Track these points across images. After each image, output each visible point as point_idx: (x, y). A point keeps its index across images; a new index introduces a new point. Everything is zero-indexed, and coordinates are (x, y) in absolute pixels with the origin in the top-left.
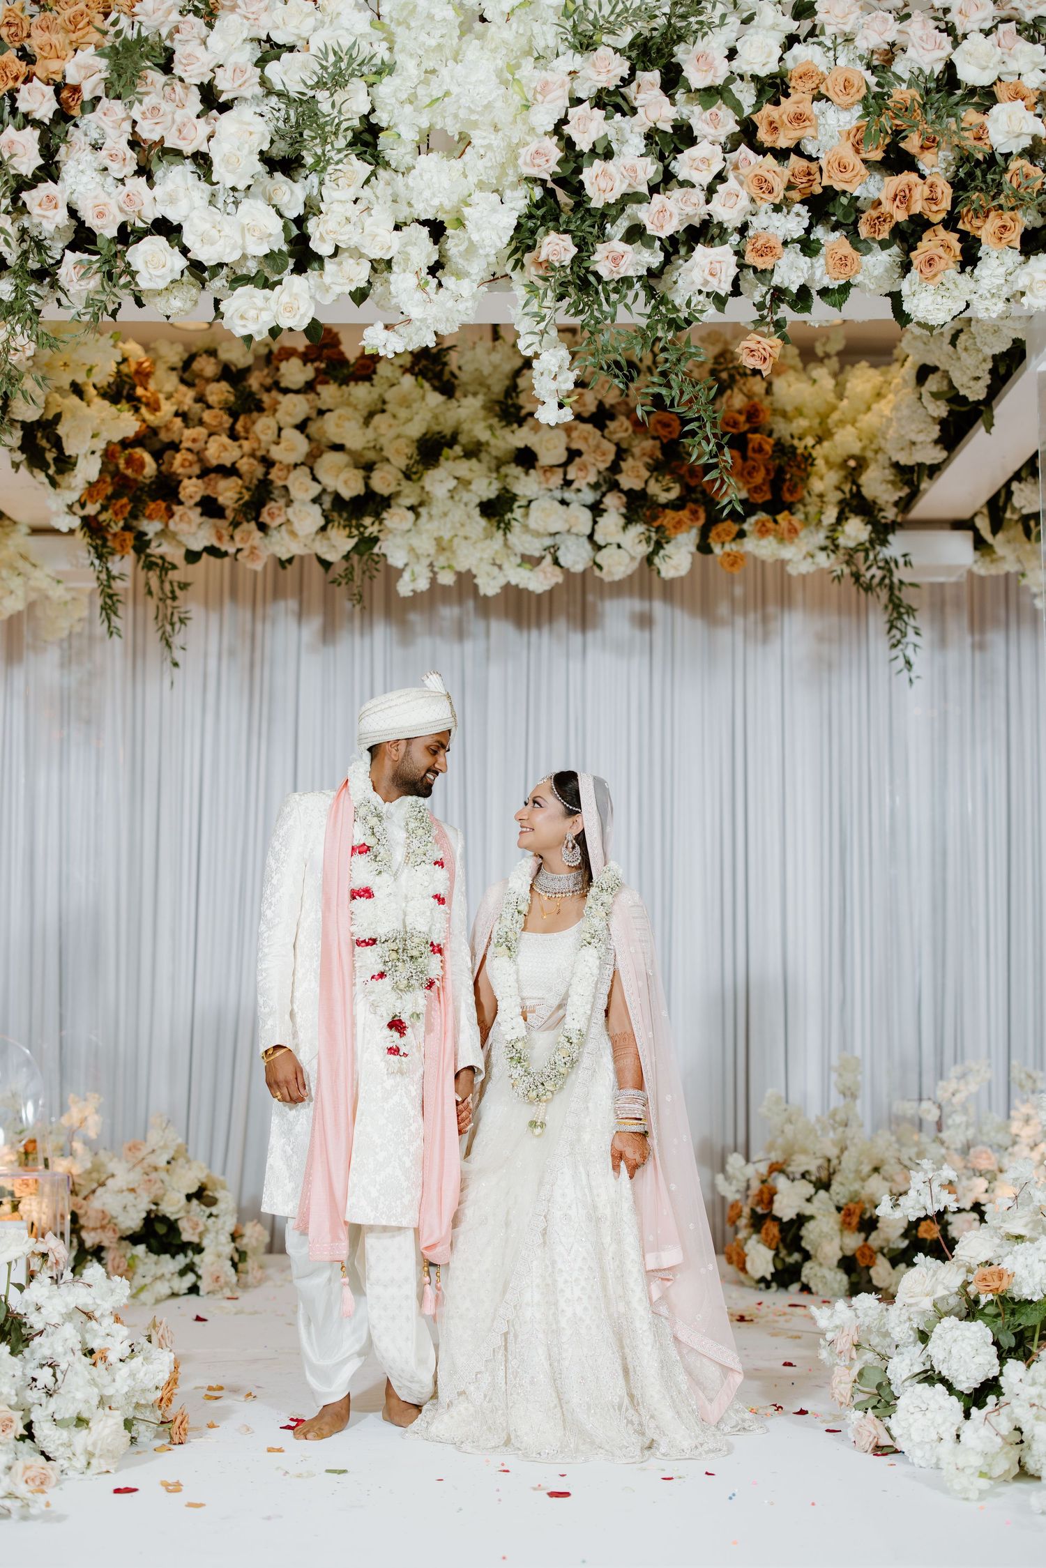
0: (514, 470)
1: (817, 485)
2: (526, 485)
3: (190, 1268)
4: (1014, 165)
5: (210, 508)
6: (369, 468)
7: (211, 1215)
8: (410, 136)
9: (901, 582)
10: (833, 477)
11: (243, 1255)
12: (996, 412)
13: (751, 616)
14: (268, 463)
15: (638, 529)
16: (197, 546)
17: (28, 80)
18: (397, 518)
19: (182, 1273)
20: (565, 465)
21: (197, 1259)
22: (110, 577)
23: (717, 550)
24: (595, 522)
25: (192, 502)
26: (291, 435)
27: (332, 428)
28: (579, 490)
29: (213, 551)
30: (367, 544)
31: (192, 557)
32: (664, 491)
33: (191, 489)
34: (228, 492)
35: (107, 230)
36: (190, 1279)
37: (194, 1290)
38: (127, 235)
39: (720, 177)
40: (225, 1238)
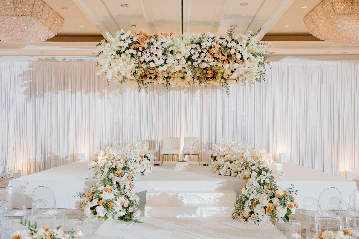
0: (185, 74)
1: (218, 76)
2: (186, 76)
4: (233, 55)
5: (151, 78)
6: (168, 73)
8: (176, 52)
10: (220, 74)
12: (236, 72)
13: (212, 89)
14: (157, 73)
15: (198, 80)
17: (140, 47)
18: (171, 79)
22: (140, 86)
23: (207, 82)
24: (194, 80)
29: (151, 82)
30: (168, 82)
31: (148, 83)
32: (201, 76)
33: (148, 76)
34: (153, 76)
35: (147, 61)
38: (150, 62)
39: (205, 56)
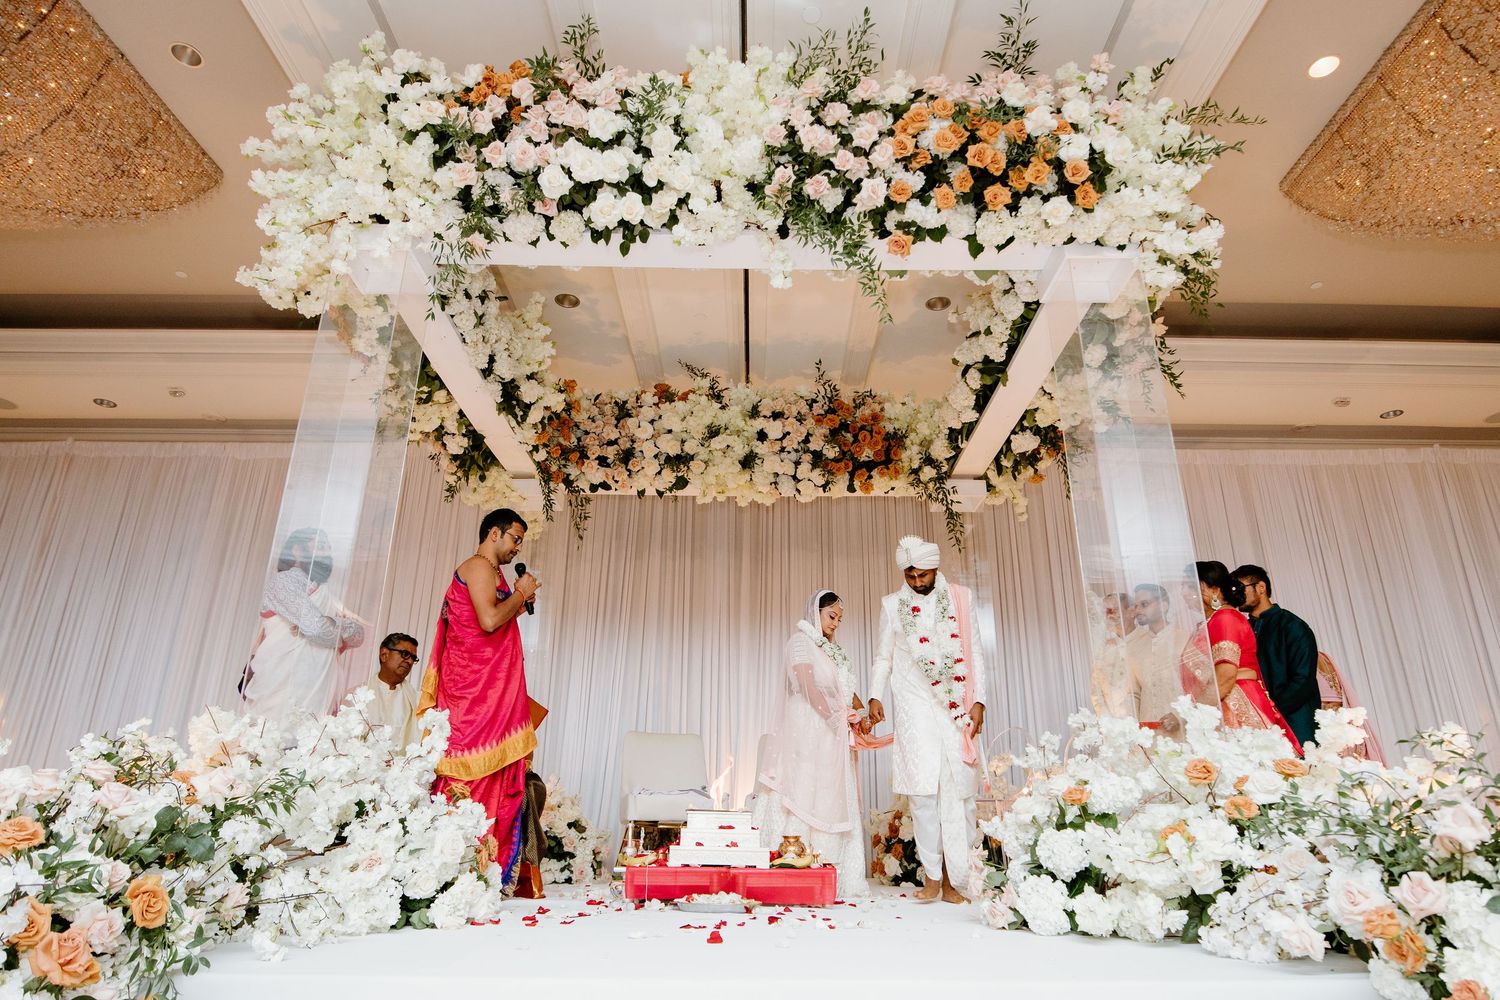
0: (756, 442)
2: (761, 449)
3: (568, 867)
5: (603, 461)
6: (683, 441)
7: (582, 838)
9: (952, 501)
10: (915, 449)
11: (599, 864)
12: (1008, 373)
14: (633, 439)
15: (818, 471)
16: (596, 482)
18: (697, 467)
19: (562, 870)
20: (781, 439)
21: (571, 861)
22: (550, 491)
23: (858, 485)
24: (796, 468)
25: (594, 457)
26: (645, 425)
27: (665, 423)
28: (789, 452)
29: (604, 485)
31: (594, 488)
32: (831, 452)
33: (594, 454)
34: (611, 453)
36: (566, 874)
37: (569, 881)
40: (589, 852)
